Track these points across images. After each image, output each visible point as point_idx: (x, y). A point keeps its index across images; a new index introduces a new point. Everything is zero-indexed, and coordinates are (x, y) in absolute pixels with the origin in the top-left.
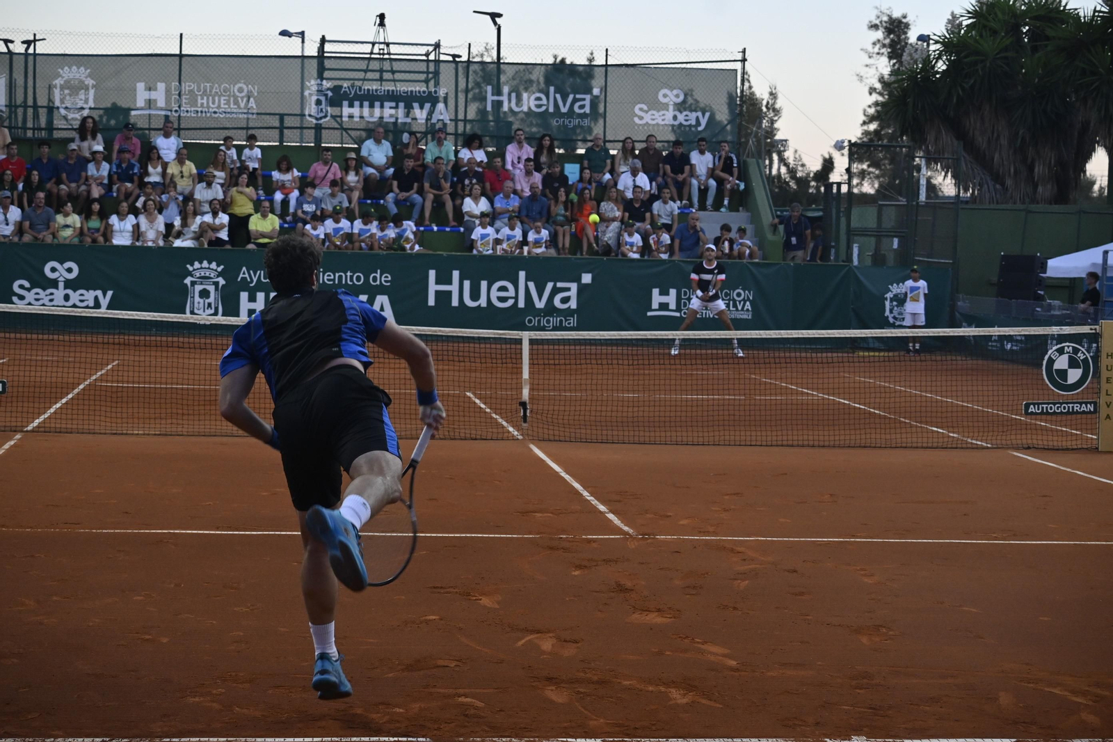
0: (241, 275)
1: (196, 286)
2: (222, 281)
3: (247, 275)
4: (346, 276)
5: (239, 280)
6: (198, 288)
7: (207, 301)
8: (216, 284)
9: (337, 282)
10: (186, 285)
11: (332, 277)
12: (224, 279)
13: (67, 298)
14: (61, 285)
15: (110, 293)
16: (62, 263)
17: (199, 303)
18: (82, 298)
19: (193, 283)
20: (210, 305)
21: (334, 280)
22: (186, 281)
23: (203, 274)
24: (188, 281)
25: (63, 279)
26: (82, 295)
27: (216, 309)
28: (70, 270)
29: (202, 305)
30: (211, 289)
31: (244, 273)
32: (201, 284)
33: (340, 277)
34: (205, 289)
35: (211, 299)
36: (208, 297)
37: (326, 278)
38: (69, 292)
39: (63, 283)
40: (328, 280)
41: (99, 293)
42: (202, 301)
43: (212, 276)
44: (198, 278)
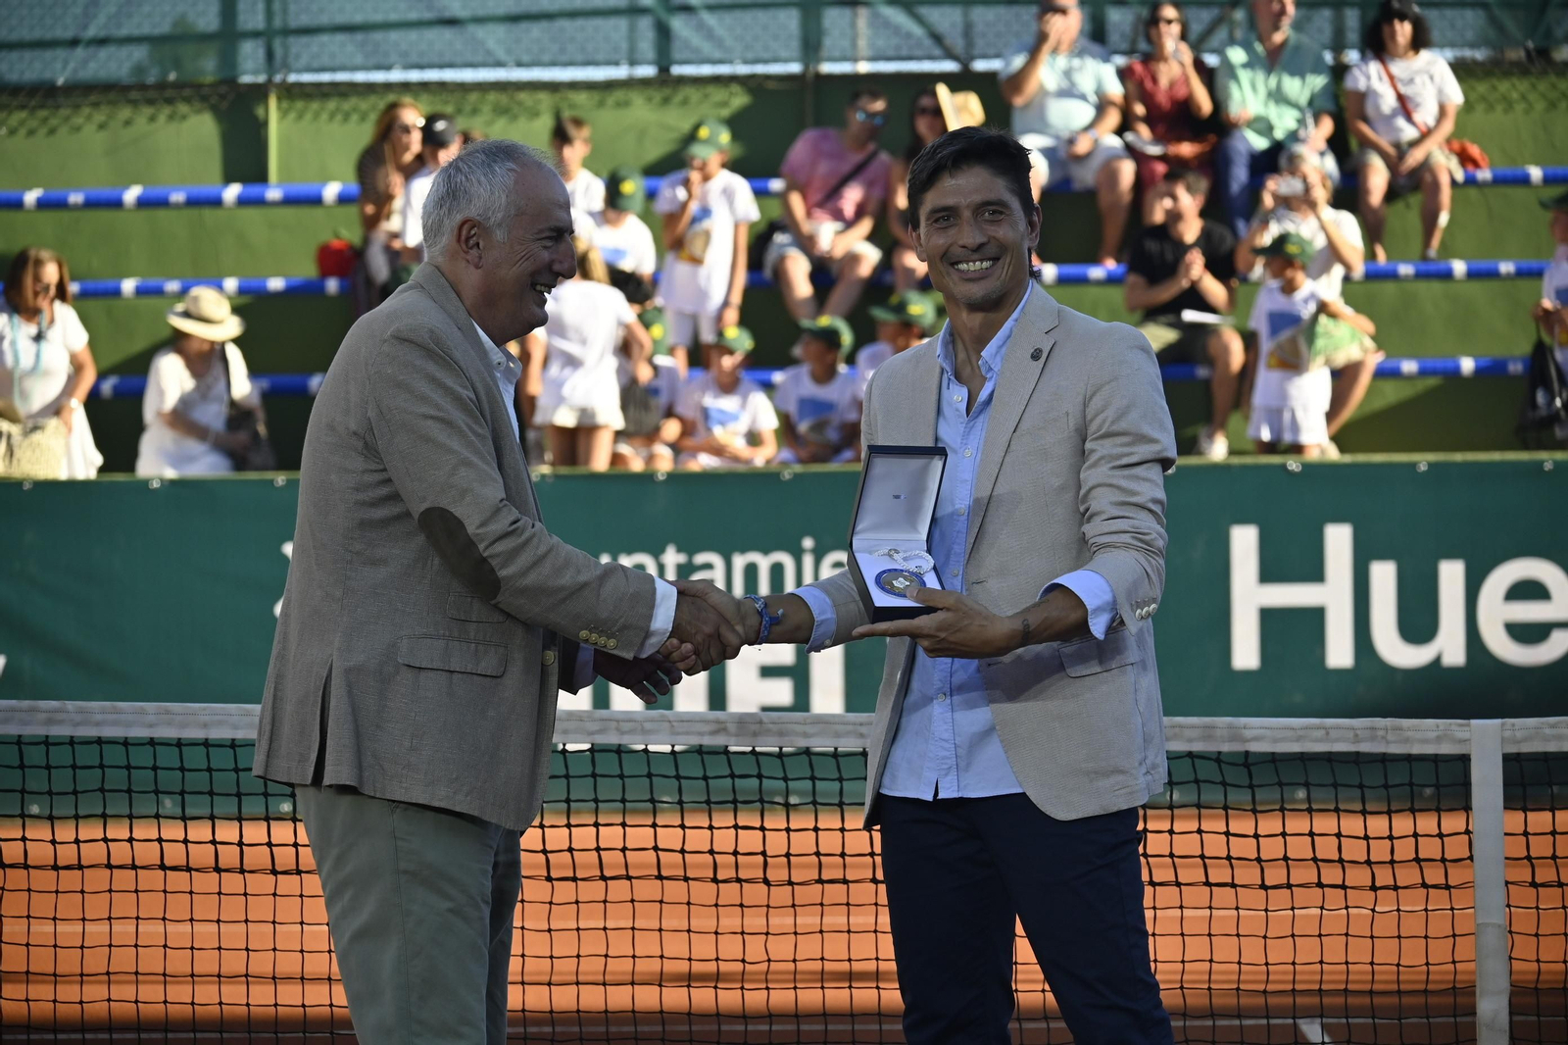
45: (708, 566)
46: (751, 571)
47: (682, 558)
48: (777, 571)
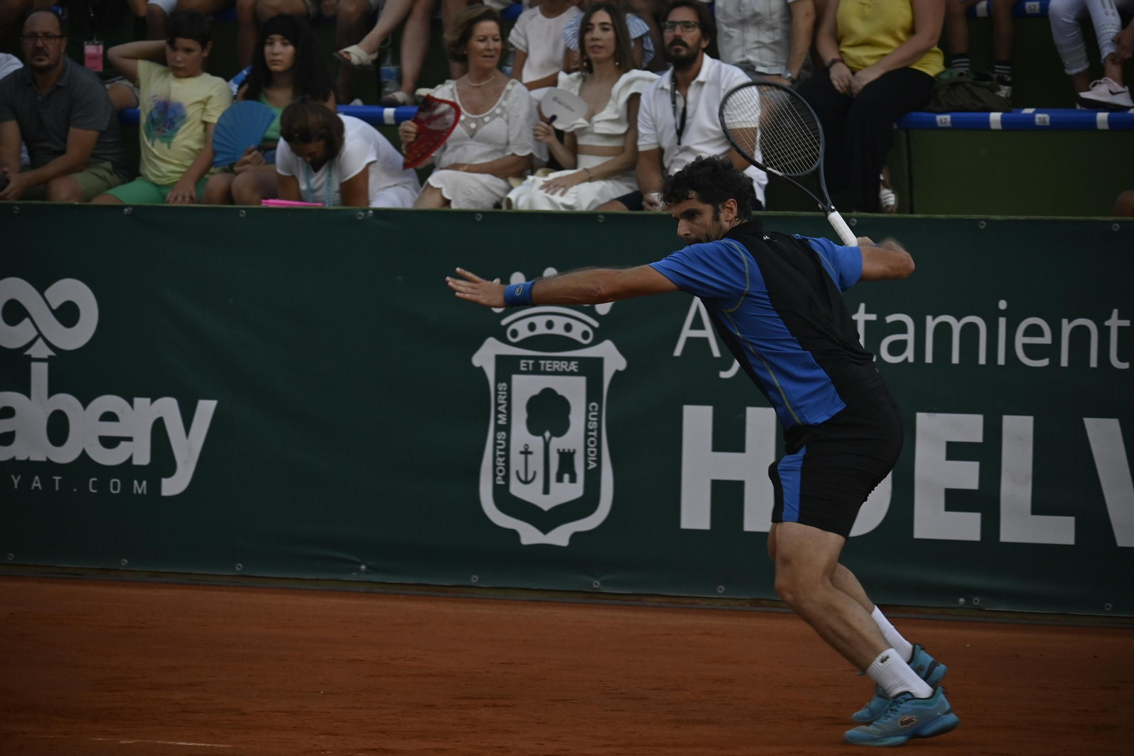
0: (687, 332)
1: (517, 379)
2: (612, 359)
3: (708, 333)
4: (1104, 333)
5: (678, 352)
6: (525, 387)
7: (557, 444)
8: (591, 369)
9: (1064, 362)
10: (481, 369)
11: (1047, 339)
12: (622, 349)
13: (58, 428)
14: (40, 373)
15: (206, 409)
16: (41, 289)
17: (526, 452)
18: (110, 429)
19: (507, 367)
20: (567, 460)
21: (1052, 351)
22: (477, 360)
23: (541, 329)
24: (486, 357)
25: (47, 352)
26: (109, 417)
27: (593, 479)
28: (68, 314)
29: (536, 462)
30: (573, 389)
31: (697, 324)
32: (537, 370)
33: (1080, 336)
34: (548, 393)
35: (573, 439)
36: (561, 428)
37: (1020, 340)
38: (67, 402)
39: (44, 367)
40: (1031, 351)
41: (168, 407)
42: (536, 443)
43: (576, 334)
44: (524, 344)
45: (901, 327)
46: (943, 332)
47: (873, 317)
48: (970, 331)
